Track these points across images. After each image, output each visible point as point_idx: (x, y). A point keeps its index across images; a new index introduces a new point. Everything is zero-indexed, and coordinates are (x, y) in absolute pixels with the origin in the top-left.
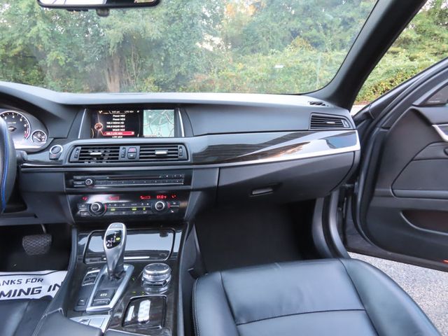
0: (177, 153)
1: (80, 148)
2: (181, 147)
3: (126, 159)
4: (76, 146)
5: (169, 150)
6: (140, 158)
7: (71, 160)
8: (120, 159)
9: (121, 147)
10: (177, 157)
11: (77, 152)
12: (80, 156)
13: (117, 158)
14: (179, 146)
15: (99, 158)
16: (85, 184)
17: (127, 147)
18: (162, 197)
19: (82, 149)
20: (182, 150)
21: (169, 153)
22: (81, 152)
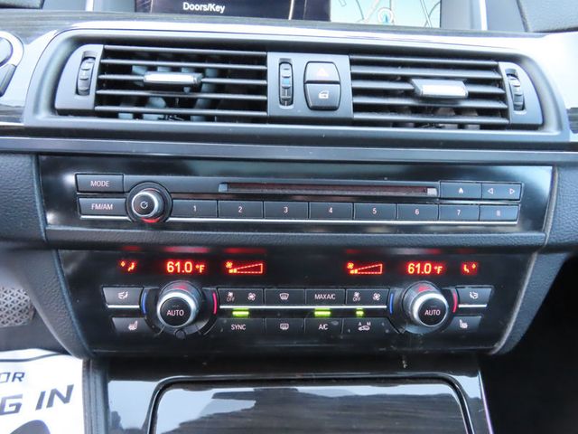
0: (502, 98)
1: (97, 50)
2: (513, 75)
3: (299, 108)
4: (80, 41)
5: (469, 81)
6: (358, 108)
7: (58, 105)
8: (274, 108)
9: (273, 58)
10: (504, 113)
11: (84, 69)
12: (101, 84)
13: (262, 106)
14: (504, 66)
15: (178, 98)
16: (127, 209)
17: (298, 59)
18: (428, 268)
19: (106, 54)
20: (520, 85)
21: (472, 96)
22: (104, 69)
